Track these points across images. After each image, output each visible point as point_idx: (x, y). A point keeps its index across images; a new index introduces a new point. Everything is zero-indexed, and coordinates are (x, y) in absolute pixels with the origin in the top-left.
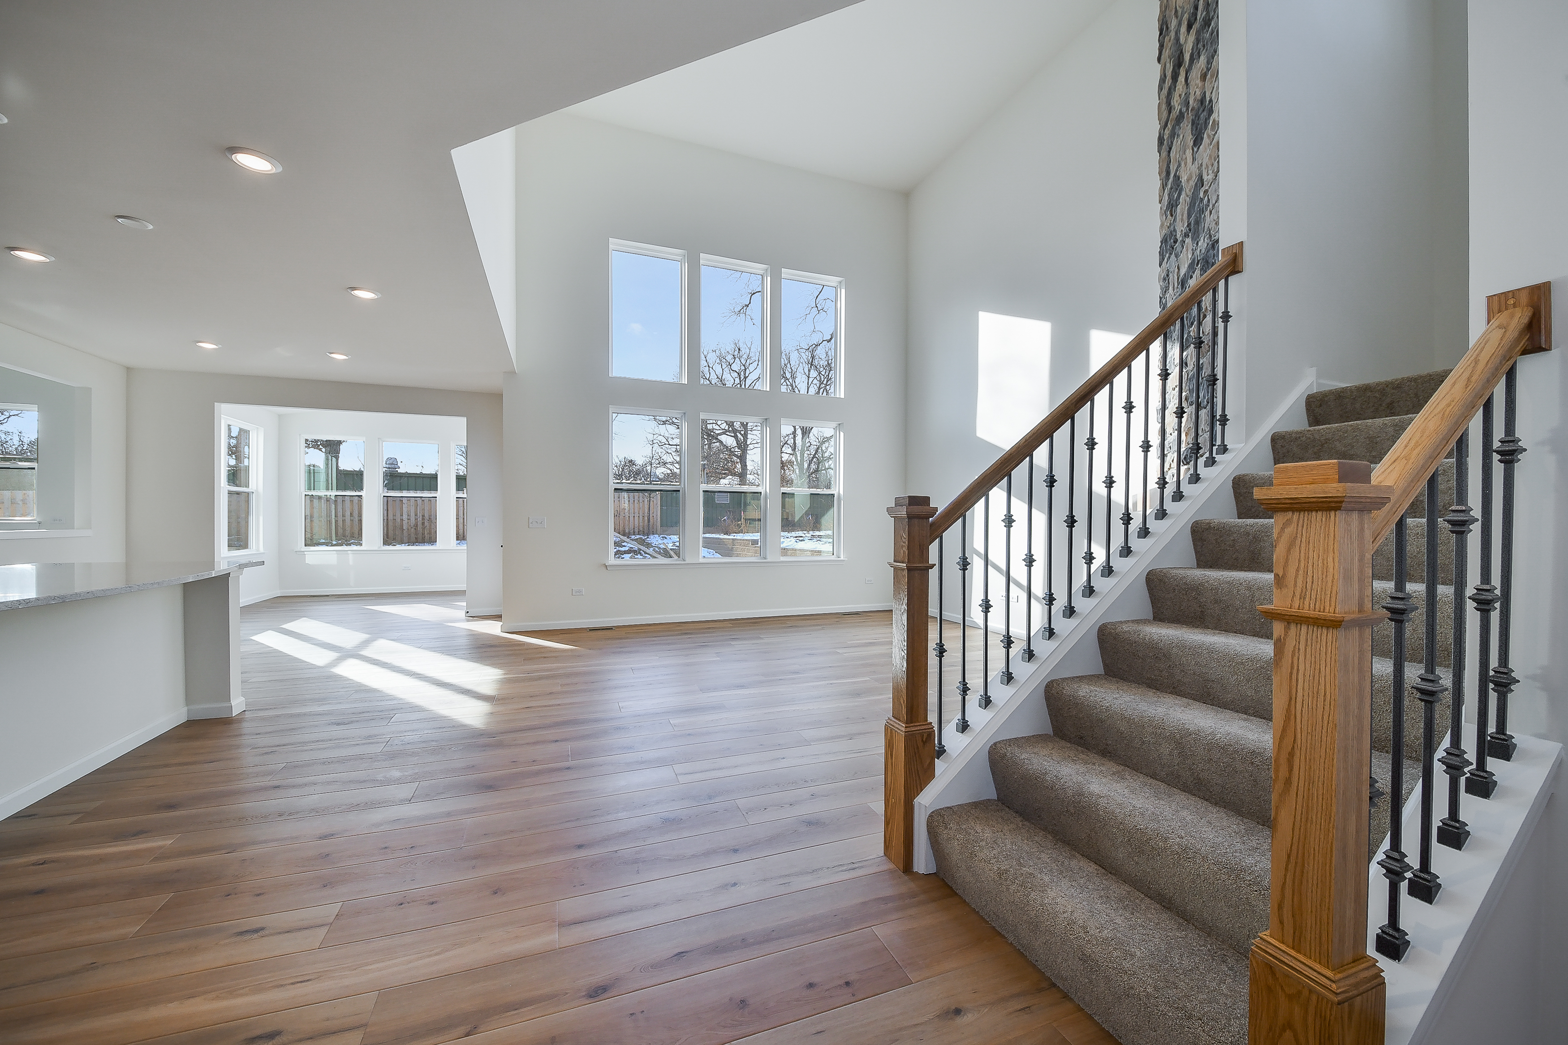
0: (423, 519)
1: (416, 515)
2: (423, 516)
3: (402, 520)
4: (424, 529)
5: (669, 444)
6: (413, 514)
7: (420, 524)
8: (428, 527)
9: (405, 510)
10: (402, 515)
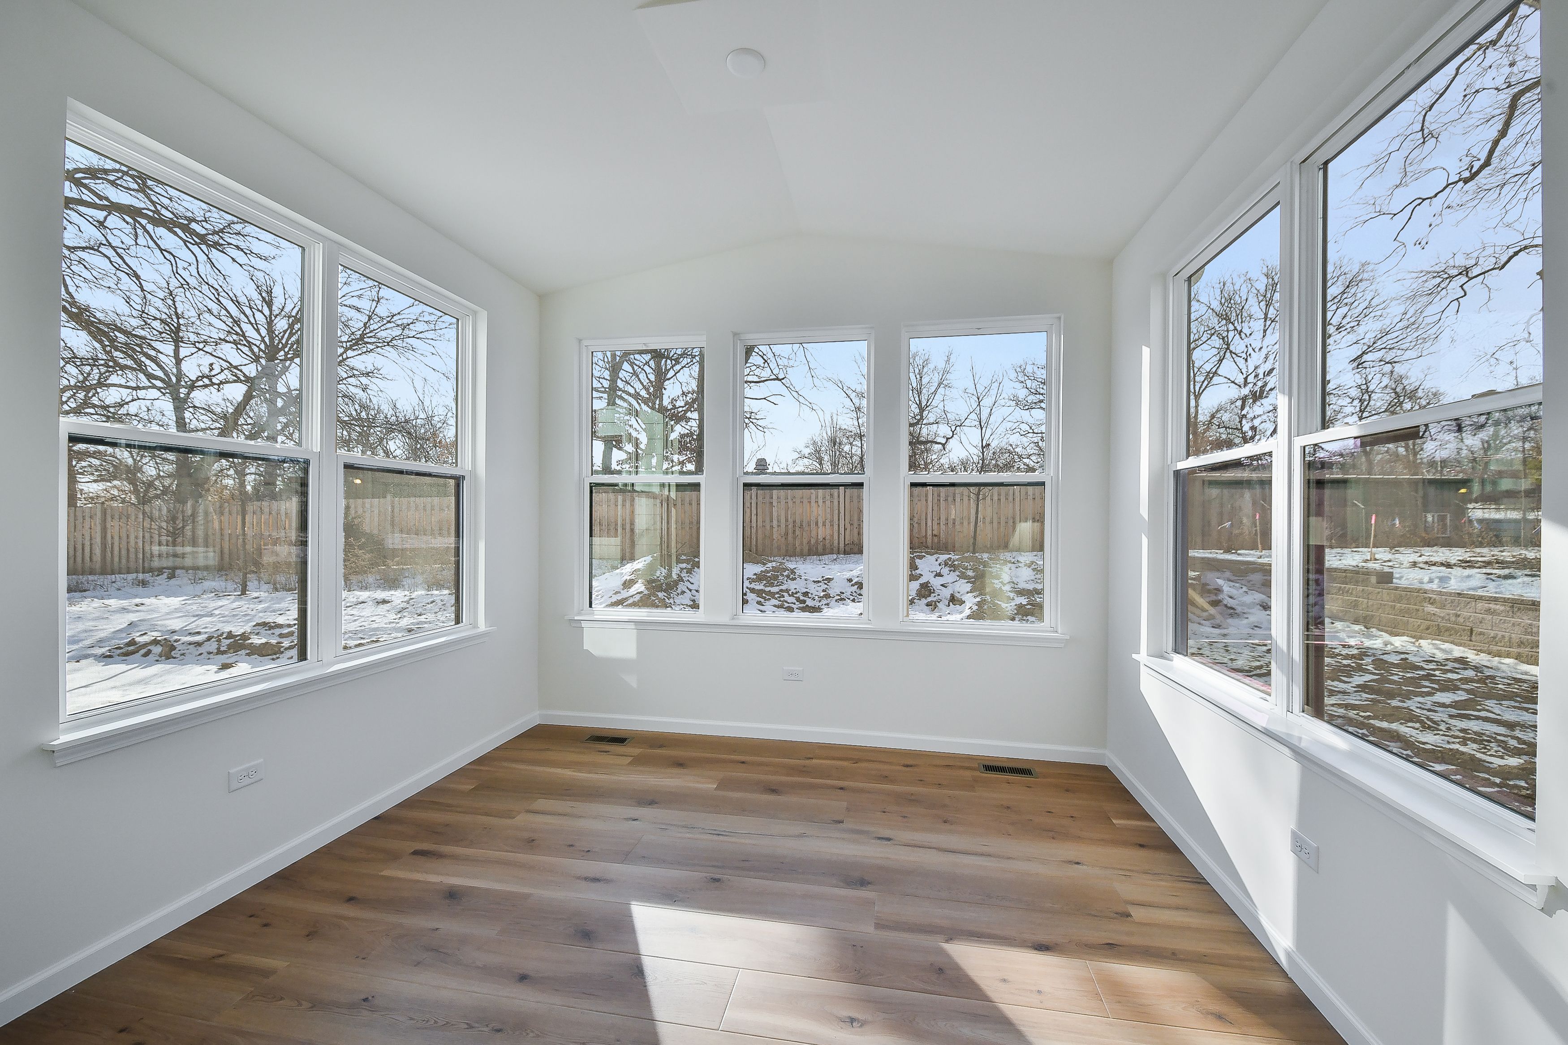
0: (794, 526)
1: (787, 520)
2: (794, 522)
3: (772, 527)
4: (795, 538)
5: (1033, 433)
6: (783, 520)
7: (790, 531)
8: (799, 537)
9: (775, 514)
10: (771, 521)
